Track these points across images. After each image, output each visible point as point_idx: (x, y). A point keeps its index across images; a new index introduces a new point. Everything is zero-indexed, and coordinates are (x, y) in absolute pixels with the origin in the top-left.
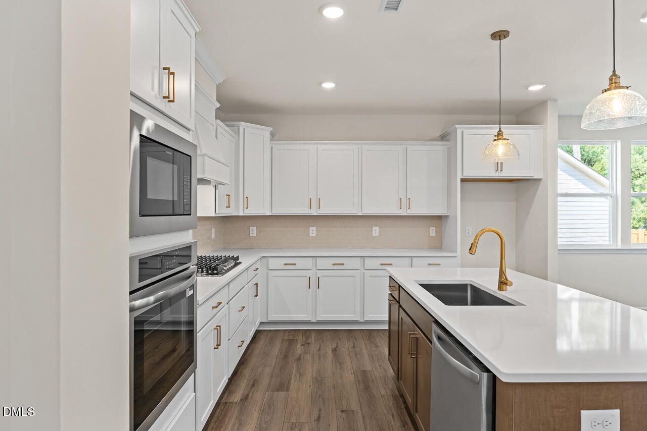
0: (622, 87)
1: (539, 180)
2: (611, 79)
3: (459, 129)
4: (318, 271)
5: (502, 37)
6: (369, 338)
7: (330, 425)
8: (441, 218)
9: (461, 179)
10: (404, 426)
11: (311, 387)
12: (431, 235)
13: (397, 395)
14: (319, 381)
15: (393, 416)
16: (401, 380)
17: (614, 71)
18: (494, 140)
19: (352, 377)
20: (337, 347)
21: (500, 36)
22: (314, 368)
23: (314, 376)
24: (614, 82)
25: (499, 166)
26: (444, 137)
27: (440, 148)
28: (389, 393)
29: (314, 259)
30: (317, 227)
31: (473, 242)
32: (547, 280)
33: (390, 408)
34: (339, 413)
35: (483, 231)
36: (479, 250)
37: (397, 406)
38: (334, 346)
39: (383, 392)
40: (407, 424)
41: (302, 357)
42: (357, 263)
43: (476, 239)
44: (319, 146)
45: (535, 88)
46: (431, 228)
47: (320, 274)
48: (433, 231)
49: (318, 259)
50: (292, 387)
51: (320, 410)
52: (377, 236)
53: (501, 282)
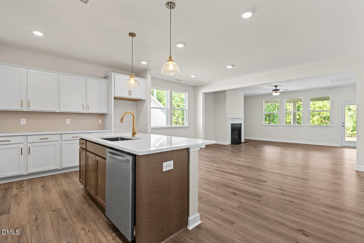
0: (172, 61)
1: (144, 100)
2: (169, 58)
3: (113, 74)
4: (28, 144)
5: (133, 36)
6: (66, 176)
7: (45, 220)
8: (104, 115)
9: (114, 97)
10: (90, 206)
11: (28, 207)
12: (99, 123)
13: (85, 195)
14: (33, 203)
15: (84, 204)
16: (88, 186)
17: (170, 55)
18: (130, 77)
19: (57, 195)
20: (45, 184)
21: (132, 35)
22: (29, 198)
23: (29, 201)
24: (170, 59)
25: (130, 92)
26: (105, 78)
27: (104, 82)
28: (80, 195)
29: (26, 137)
30: (27, 119)
31: (122, 117)
32: (147, 133)
33: (82, 201)
34: (50, 212)
35: (126, 113)
36: (125, 120)
37: (86, 200)
38: (43, 184)
39: (77, 196)
40: (92, 204)
41: (18, 194)
42: (57, 137)
43: (123, 115)
44: (29, 70)
45: (144, 63)
46: (99, 120)
47: (29, 145)
48: (100, 121)
49: (28, 136)
50: (12, 211)
51: (37, 215)
52: (69, 124)
53: (133, 134)
